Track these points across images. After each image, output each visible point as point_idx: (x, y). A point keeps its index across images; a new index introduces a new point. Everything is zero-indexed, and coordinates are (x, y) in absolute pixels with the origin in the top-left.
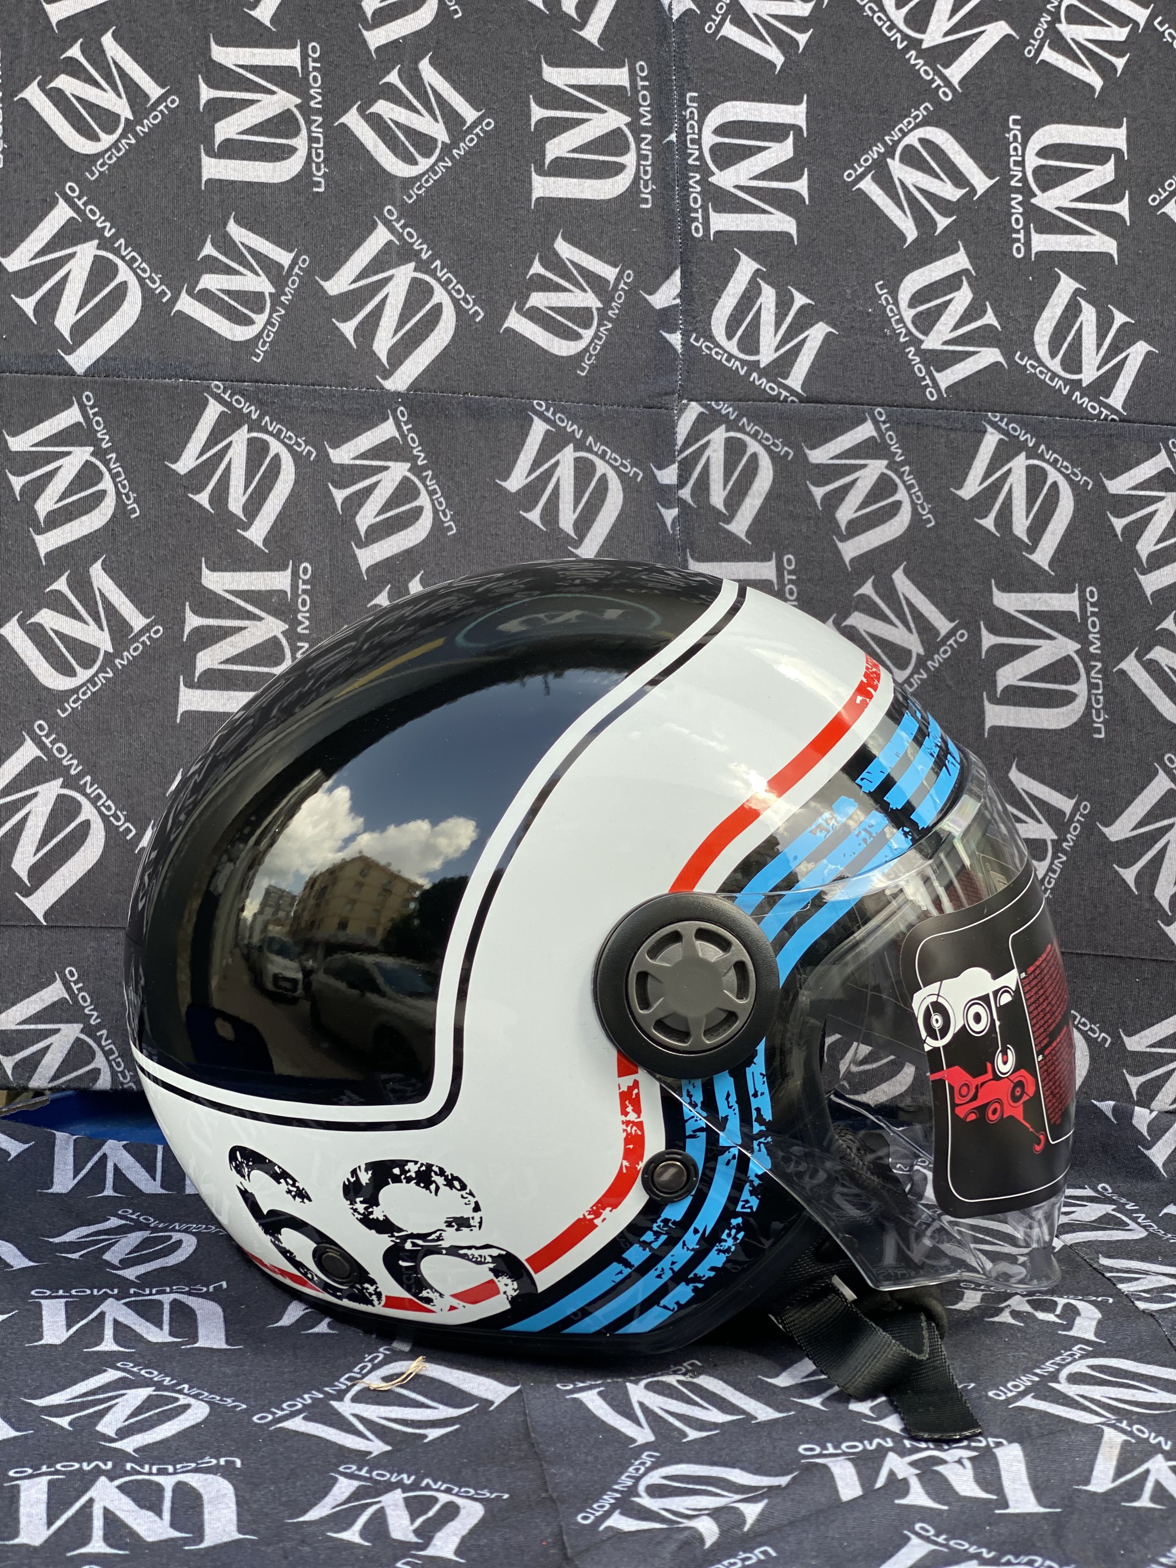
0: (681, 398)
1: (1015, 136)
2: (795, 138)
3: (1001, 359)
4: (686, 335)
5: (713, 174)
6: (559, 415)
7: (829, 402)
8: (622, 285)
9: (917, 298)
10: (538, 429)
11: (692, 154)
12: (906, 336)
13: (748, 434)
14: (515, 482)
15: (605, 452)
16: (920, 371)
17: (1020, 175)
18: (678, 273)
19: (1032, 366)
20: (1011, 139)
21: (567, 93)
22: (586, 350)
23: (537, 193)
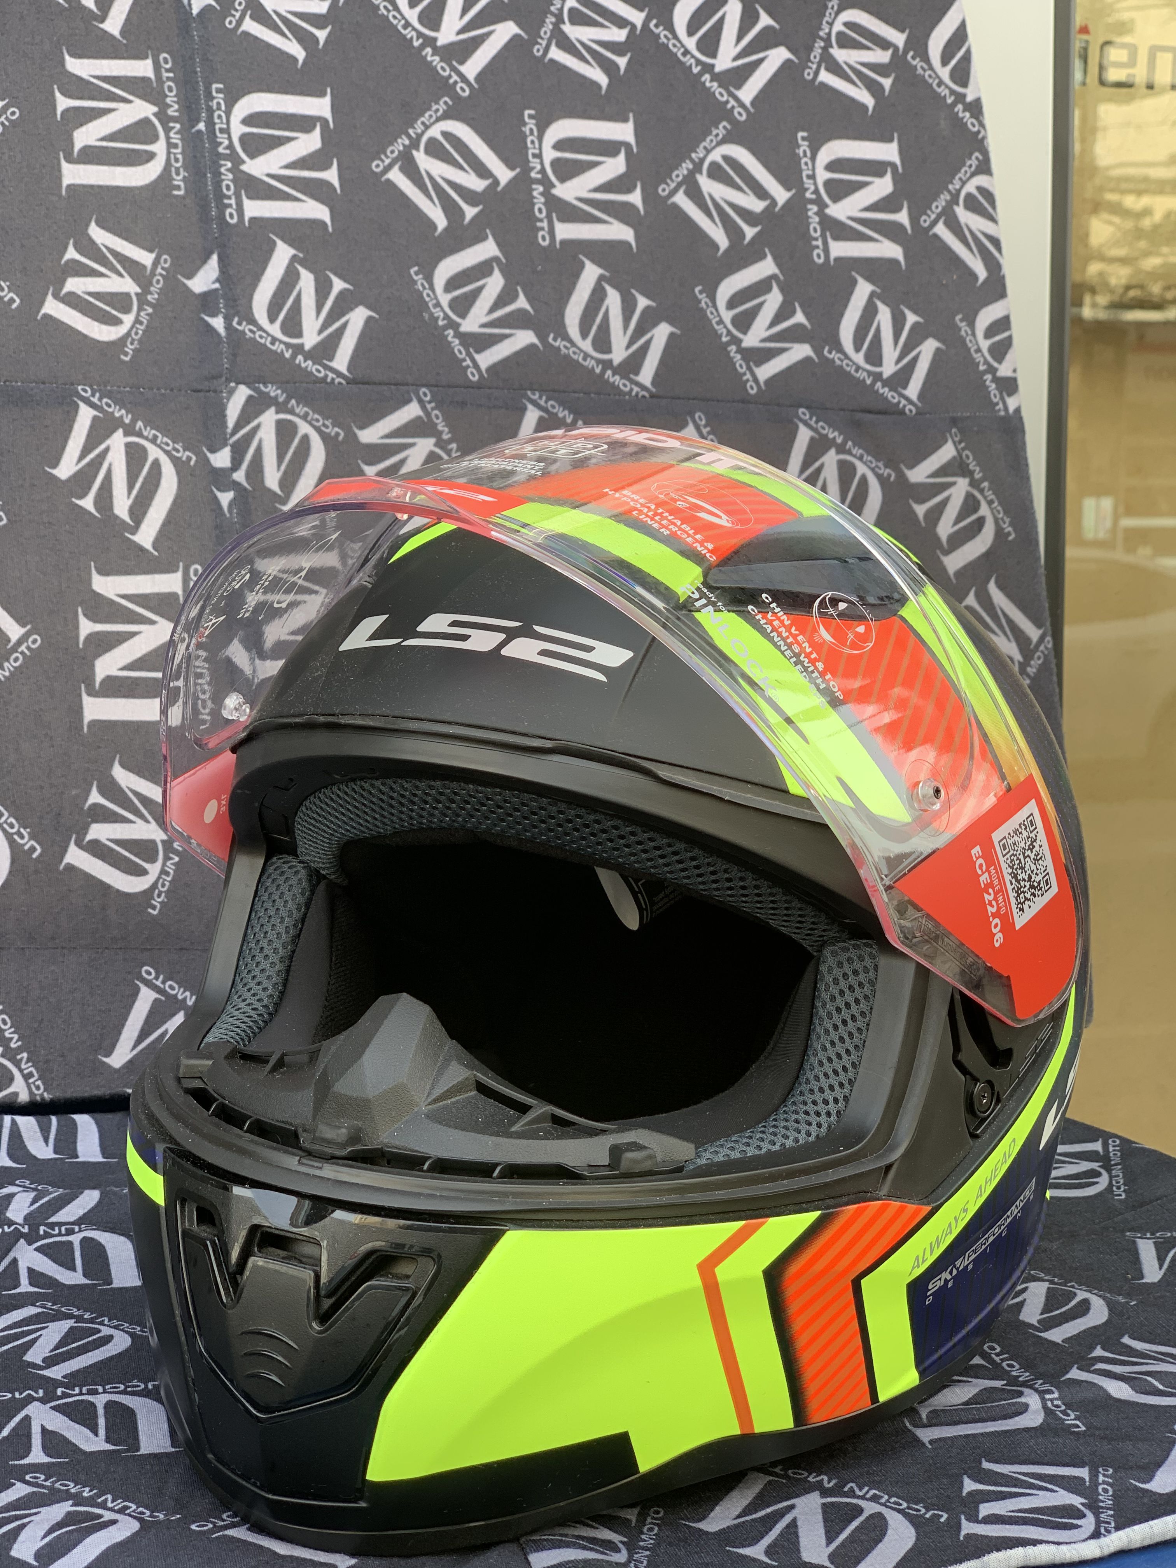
0: (228, 380)
1: (531, 130)
2: (321, 129)
3: (535, 340)
4: (228, 319)
5: (243, 162)
6: (105, 400)
7: (375, 383)
8: (159, 270)
9: (452, 284)
10: (85, 416)
11: (221, 143)
12: (444, 319)
13: (298, 415)
14: (66, 469)
15: (155, 437)
16: (460, 352)
17: (539, 167)
18: (215, 257)
19: (565, 347)
20: (528, 133)
21: (92, 83)
22: (128, 334)
23: (66, 181)
